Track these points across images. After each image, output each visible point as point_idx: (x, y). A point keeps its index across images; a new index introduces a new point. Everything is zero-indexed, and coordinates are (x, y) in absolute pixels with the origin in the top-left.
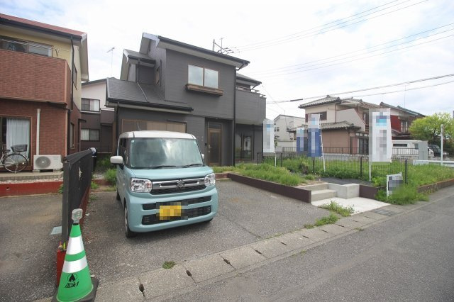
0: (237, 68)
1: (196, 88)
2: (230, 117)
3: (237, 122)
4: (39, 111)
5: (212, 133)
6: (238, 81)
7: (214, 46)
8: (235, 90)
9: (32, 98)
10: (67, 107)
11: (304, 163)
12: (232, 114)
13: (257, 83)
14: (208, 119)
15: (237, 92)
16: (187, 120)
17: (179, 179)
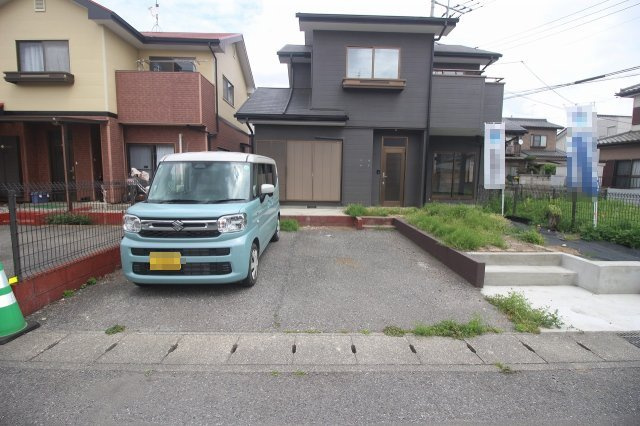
0: (436, 37)
1: (358, 83)
2: (420, 124)
3: (432, 133)
4: (180, 136)
5: (388, 154)
6: (437, 60)
7: (433, 8)
8: (431, 75)
9: (171, 123)
10: (206, 129)
11: (552, 208)
12: (424, 120)
13: (492, 58)
14: (379, 133)
15: (434, 80)
16: (345, 135)
17: (175, 219)
